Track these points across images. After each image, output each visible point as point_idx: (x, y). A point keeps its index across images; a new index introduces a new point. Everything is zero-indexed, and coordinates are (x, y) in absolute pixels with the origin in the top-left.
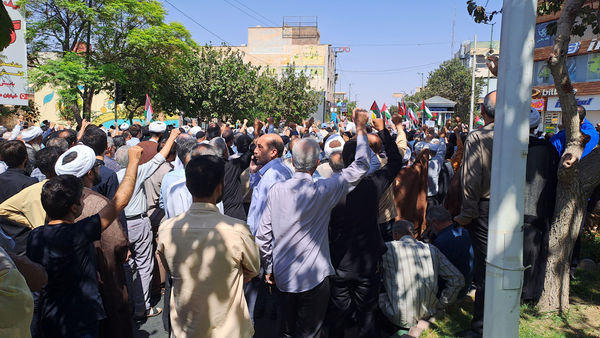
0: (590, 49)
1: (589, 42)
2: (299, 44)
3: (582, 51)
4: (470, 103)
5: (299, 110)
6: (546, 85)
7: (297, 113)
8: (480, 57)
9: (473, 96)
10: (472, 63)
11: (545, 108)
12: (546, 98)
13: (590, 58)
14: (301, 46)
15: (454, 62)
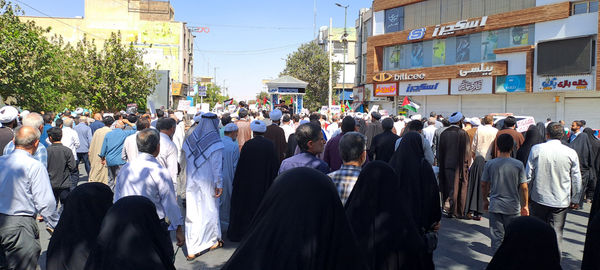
0: (434, 35)
1: (433, 28)
2: (148, 19)
3: (427, 36)
4: (328, 87)
5: (126, 90)
6: (398, 69)
7: (123, 94)
8: (336, 43)
9: (330, 80)
10: (330, 47)
11: (397, 93)
12: (398, 83)
13: (435, 44)
14: (150, 22)
15: (312, 45)
